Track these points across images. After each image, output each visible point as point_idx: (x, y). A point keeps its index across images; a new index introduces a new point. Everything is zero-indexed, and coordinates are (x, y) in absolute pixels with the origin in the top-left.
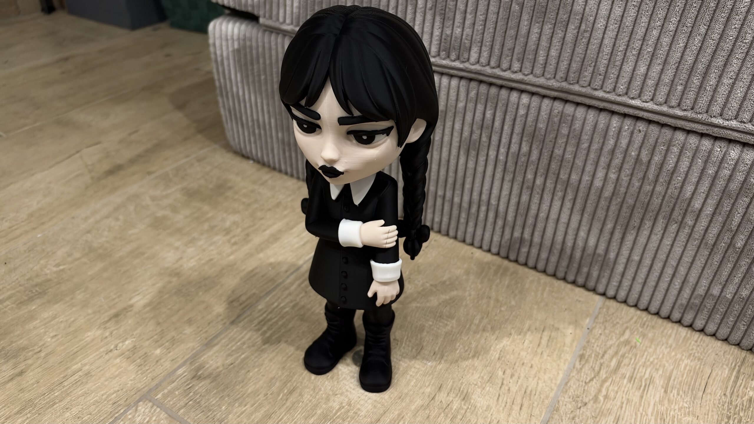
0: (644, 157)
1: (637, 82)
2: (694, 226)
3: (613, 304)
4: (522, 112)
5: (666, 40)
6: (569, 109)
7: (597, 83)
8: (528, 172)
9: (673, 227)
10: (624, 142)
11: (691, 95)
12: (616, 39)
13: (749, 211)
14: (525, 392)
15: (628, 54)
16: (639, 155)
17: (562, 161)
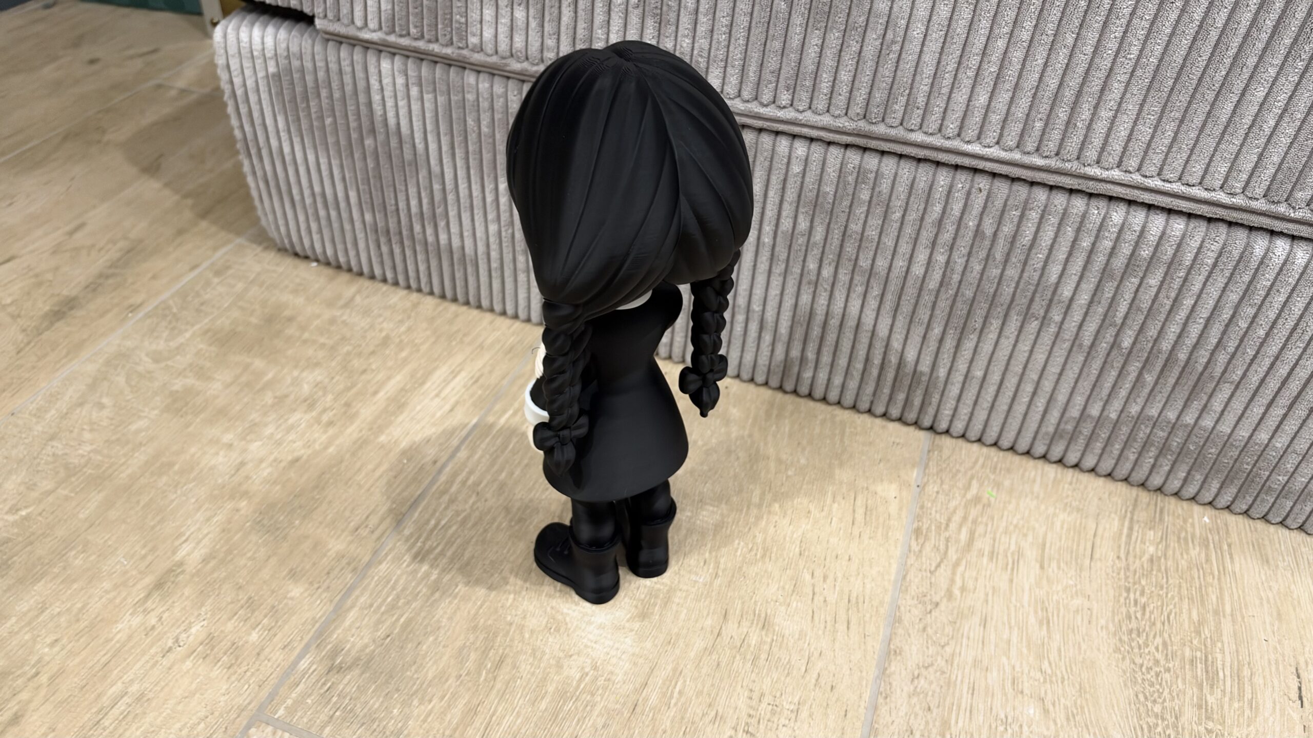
1: (976, 118)
2: (1062, 323)
4: (796, 168)
5: (1017, 55)
6: (872, 161)
7: (915, 121)
8: (810, 259)
9: (1034, 325)
10: (956, 208)
11: (1056, 135)
12: (941, 54)
13: (1138, 297)
14: (849, 601)
15: (959, 76)
16: (979, 225)
17: (861, 240)
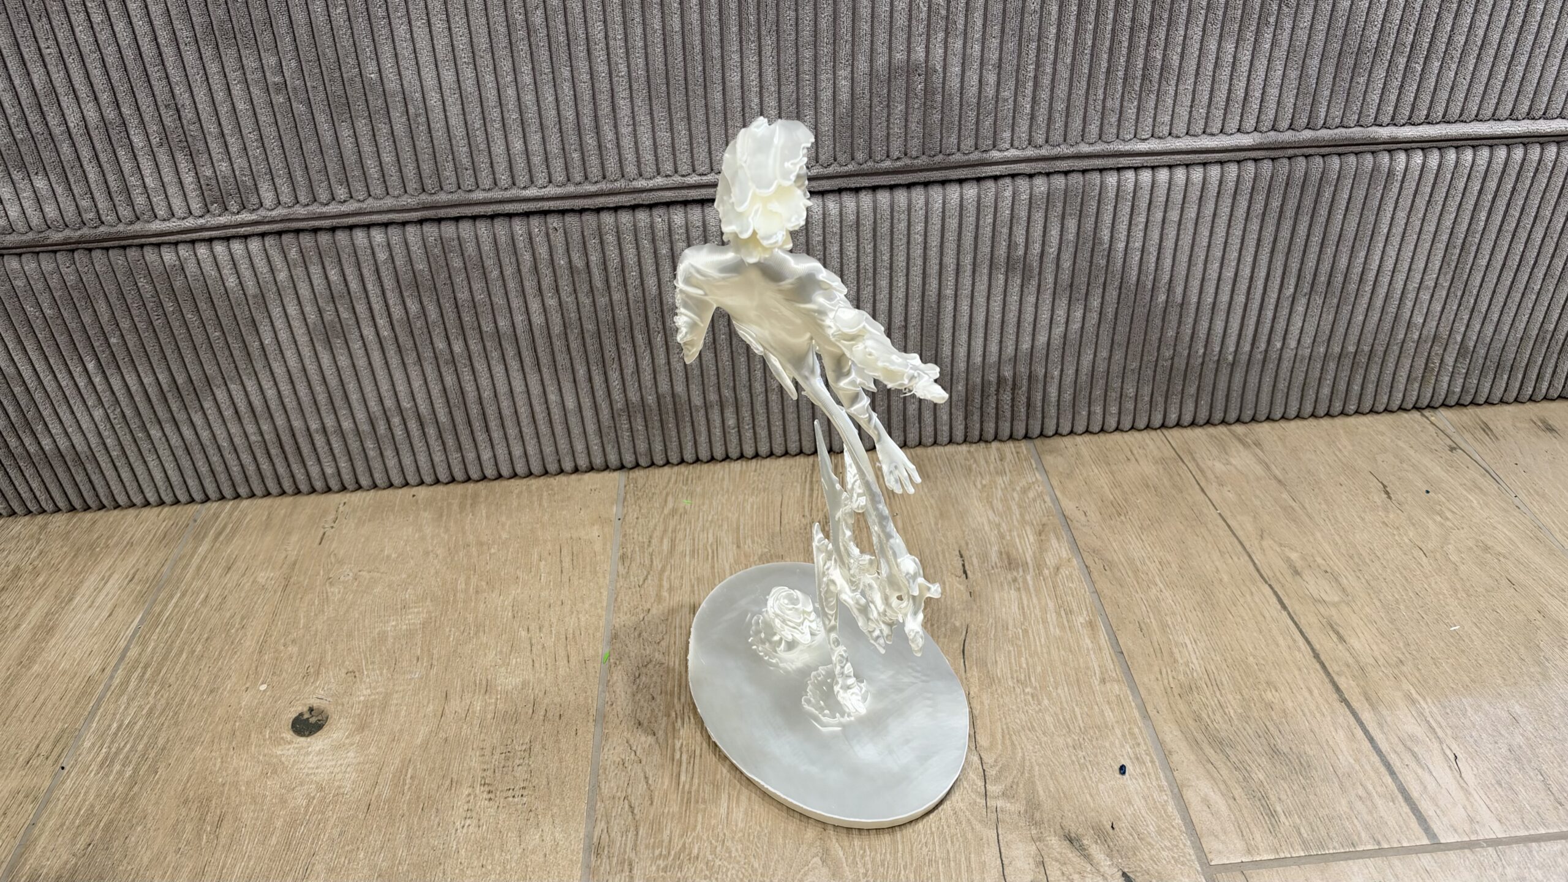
0: (578, 262)
1: (520, 164)
3: (638, 474)
4: (382, 256)
5: (529, 98)
6: (448, 229)
7: (468, 182)
8: (435, 339)
10: (543, 251)
11: (593, 161)
12: (464, 114)
14: (566, 639)
16: (570, 262)
17: (475, 307)
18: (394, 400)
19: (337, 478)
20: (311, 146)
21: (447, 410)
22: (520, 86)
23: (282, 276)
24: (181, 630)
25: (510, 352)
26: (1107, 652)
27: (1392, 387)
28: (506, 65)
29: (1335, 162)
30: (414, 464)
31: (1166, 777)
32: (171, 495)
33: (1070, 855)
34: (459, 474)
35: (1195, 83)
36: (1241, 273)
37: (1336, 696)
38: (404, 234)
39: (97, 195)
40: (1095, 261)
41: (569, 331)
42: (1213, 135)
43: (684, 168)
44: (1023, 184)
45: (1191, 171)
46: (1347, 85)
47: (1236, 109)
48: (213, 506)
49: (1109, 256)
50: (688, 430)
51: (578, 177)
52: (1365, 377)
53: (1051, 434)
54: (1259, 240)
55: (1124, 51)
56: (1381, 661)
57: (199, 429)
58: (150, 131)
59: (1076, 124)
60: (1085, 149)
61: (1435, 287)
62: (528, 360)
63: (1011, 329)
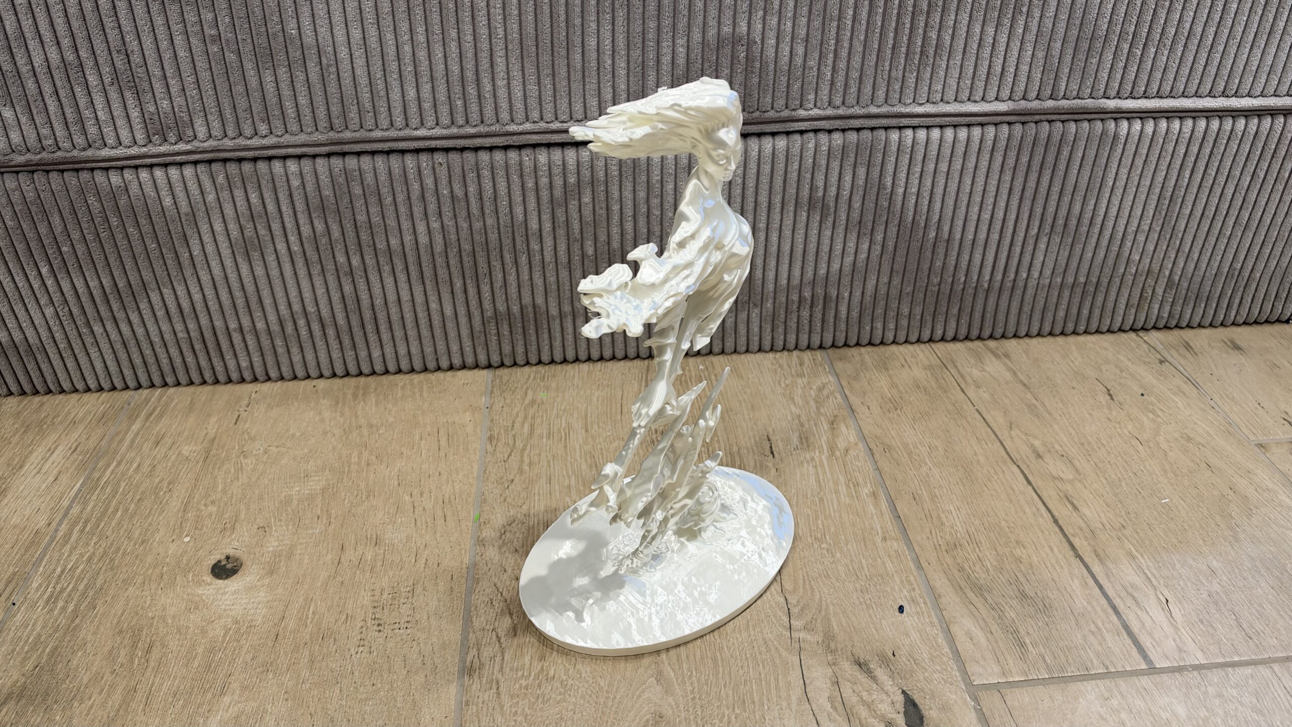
0: (459, 191)
3: (503, 371)
18: (300, 305)
19: (250, 371)
20: (239, 89)
21: (344, 314)
22: (415, 44)
23: (211, 198)
24: (117, 492)
25: (399, 267)
26: (888, 516)
27: (1113, 312)
28: (404, 26)
29: (1072, 127)
30: (315, 360)
31: (936, 615)
32: (109, 382)
33: (860, 677)
34: (353, 369)
35: (963, 59)
36: (995, 215)
37: (1071, 553)
38: (314, 165)
39: (55, 125)
40: (879, 203)
41: (449, 250)
42: (976, 102)
43: (549, 116)
44: (823, 138)
45: (958, 131)
46: (1083, 64)
47: (995, 81)
48: (145, 393)
49: (890, 198)
50: (546, 336)
51: (461, 121)
52: (1092, 304)
53: (841, 345)
54: (1011, 189)
55: (907, 31)
56: (1108, 526)
57: (135, 326)
58: (103, 72)
59: (867, 89)
60: (874, 110)
61: (1149, 230)
62: (414, 274)
63: (811, 257)
